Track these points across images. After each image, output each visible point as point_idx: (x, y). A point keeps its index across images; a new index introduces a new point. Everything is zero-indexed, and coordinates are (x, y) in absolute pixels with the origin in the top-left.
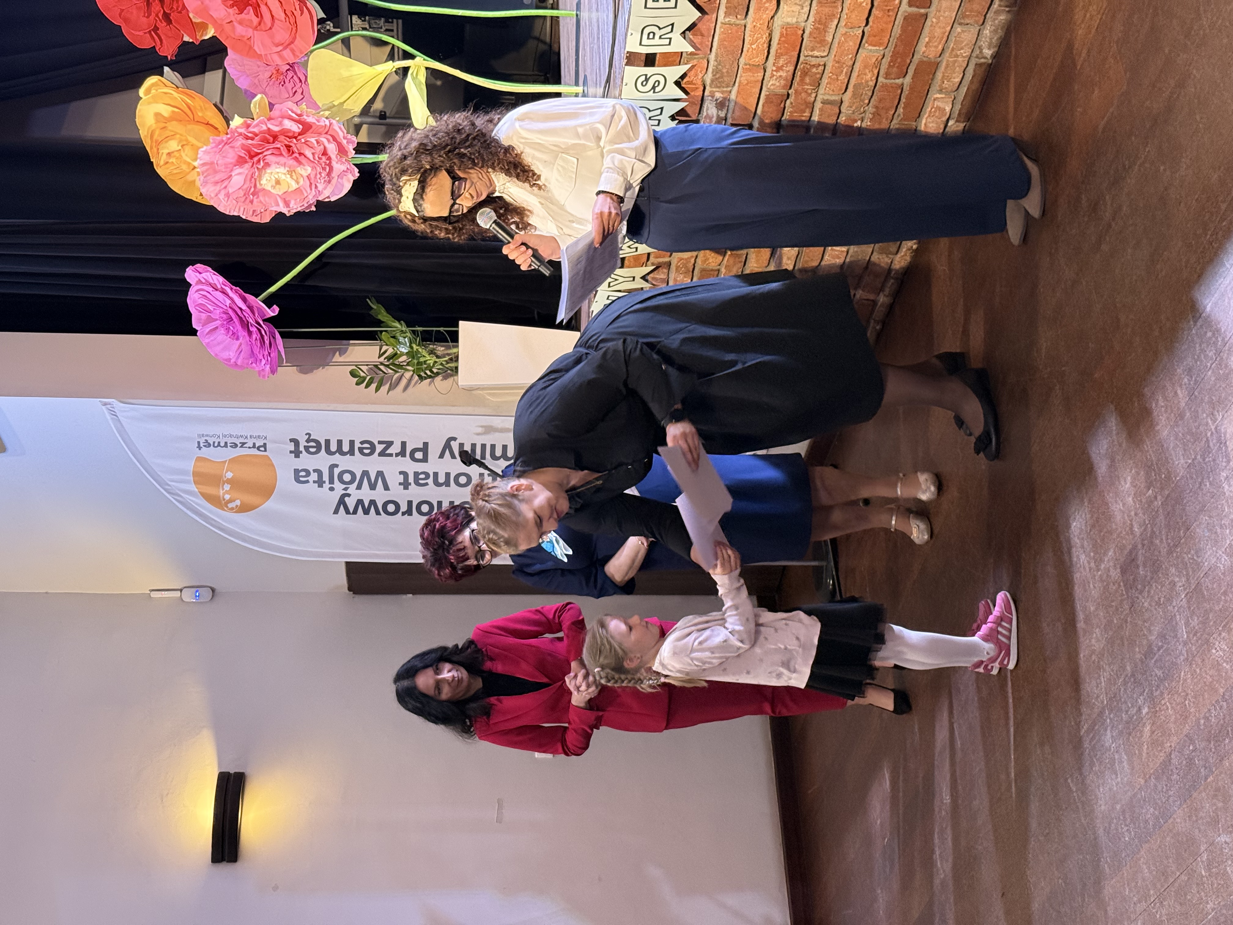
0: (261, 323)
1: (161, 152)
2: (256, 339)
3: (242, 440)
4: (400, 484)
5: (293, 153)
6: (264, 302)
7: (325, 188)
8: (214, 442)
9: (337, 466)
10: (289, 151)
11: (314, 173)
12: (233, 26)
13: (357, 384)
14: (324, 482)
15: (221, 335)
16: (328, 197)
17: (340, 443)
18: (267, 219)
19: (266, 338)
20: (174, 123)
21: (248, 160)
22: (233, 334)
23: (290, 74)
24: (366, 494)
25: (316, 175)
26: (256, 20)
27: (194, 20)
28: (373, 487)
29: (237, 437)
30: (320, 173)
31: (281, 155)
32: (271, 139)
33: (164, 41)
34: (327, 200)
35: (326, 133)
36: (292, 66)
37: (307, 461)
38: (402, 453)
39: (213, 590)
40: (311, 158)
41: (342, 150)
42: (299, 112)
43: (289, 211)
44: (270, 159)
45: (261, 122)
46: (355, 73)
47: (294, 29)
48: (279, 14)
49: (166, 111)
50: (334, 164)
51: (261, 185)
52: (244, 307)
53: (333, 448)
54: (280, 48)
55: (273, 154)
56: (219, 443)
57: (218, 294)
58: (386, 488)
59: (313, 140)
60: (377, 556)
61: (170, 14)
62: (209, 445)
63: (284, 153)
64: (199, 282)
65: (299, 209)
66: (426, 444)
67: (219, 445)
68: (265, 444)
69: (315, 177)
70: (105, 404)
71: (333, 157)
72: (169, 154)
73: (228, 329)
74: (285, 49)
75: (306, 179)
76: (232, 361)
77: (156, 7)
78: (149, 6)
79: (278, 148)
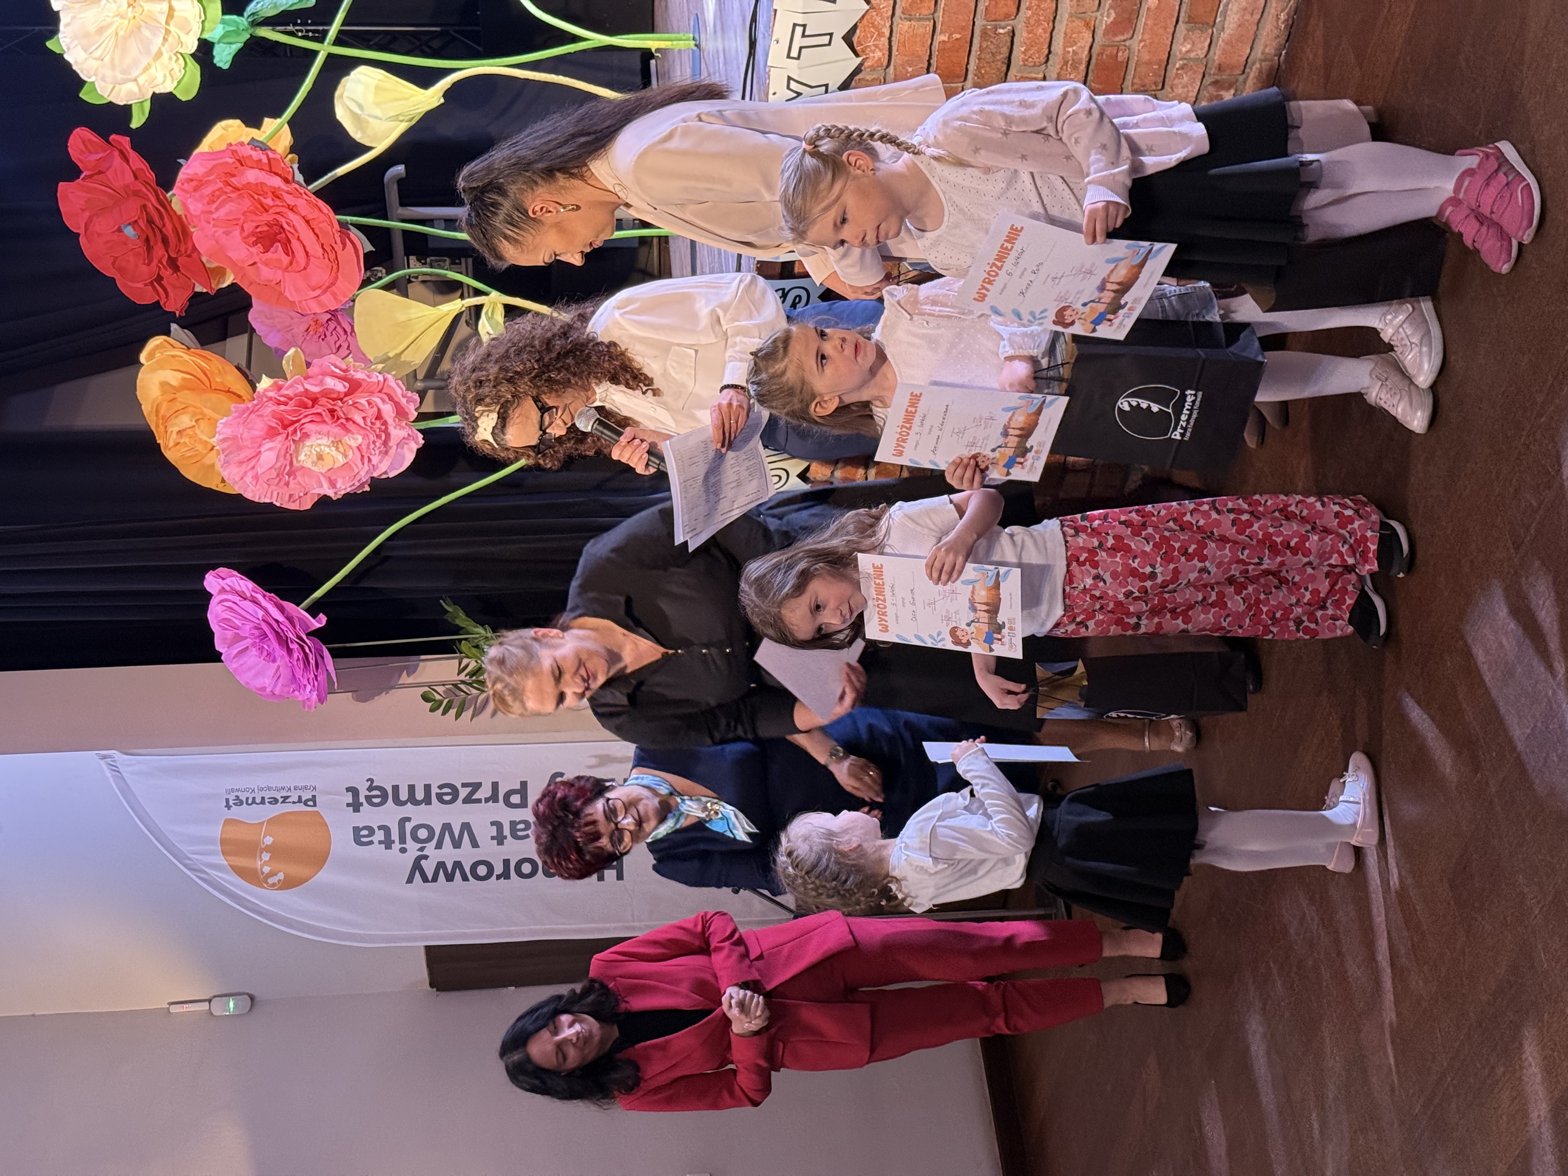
0: (304, 637)
1: (169, 430)
2: (298, 659)
3: (284, 794)
4: (493, 838)
5: (338, 418)
6: (307, 610)
7: (381, 461)
8: (247, 799)
9: (409, 819)
10: (333, 416)
11: (366, 442)
12: (258, 269)
13: (432, 710)
14: (394, 842)
15: (253, 658)
16: (386, 473)
17: (412, 788)
18: (307, 505)
19: (311, 656)
20: (186, 392)
21: (281, 431)
22: (269, 654)
23: (332, 325)
24: (448, 854)
25: (369, 445)
26: (286, 260)
27: (207, 265)
28: (457, 844)
29: (278, 790)
30: (374, 442)
31: (324, 422)
32: (310, 403)
33: (171, 294)
34: (384, 477)
35: (380, 391)
36: (333, 314)
37: (369, 816)
38: (494, 798)
39: (252, 998)
40: (361, 422)
41: (401, 412)
42: (344, 367)
43: (336, 493)
44: (309, 427)
45: (295, 382)
46: (413, 316)
47: (335, 267)
48: (315, 250)
49: (173, 378)
50: (391, 429)
51: (298, 461)
52: (281, 618)
53: (404, 795)
54: (318, 292)
55: (311, 421)
56: (254, 798)
57: (247, 605)
58: (475, 844)
59: (363, 401)
60: (465, 936)
61: (176, 259)
62: (241, 803)
63: (326, 419)
64: (223, 590)
65: (349, 490)
66: (524, 784)
67: (254, 802)
68: (314, 797)
69: (368, 448)
70: (104, 757)
71: (390, 421)
72: (179, 432)
73: (261, 649)
74: (324, 292)
75: (356, 451)
76: (268, 690)
77: (159, 251)
78: (149, 249)
79: (319, 414)
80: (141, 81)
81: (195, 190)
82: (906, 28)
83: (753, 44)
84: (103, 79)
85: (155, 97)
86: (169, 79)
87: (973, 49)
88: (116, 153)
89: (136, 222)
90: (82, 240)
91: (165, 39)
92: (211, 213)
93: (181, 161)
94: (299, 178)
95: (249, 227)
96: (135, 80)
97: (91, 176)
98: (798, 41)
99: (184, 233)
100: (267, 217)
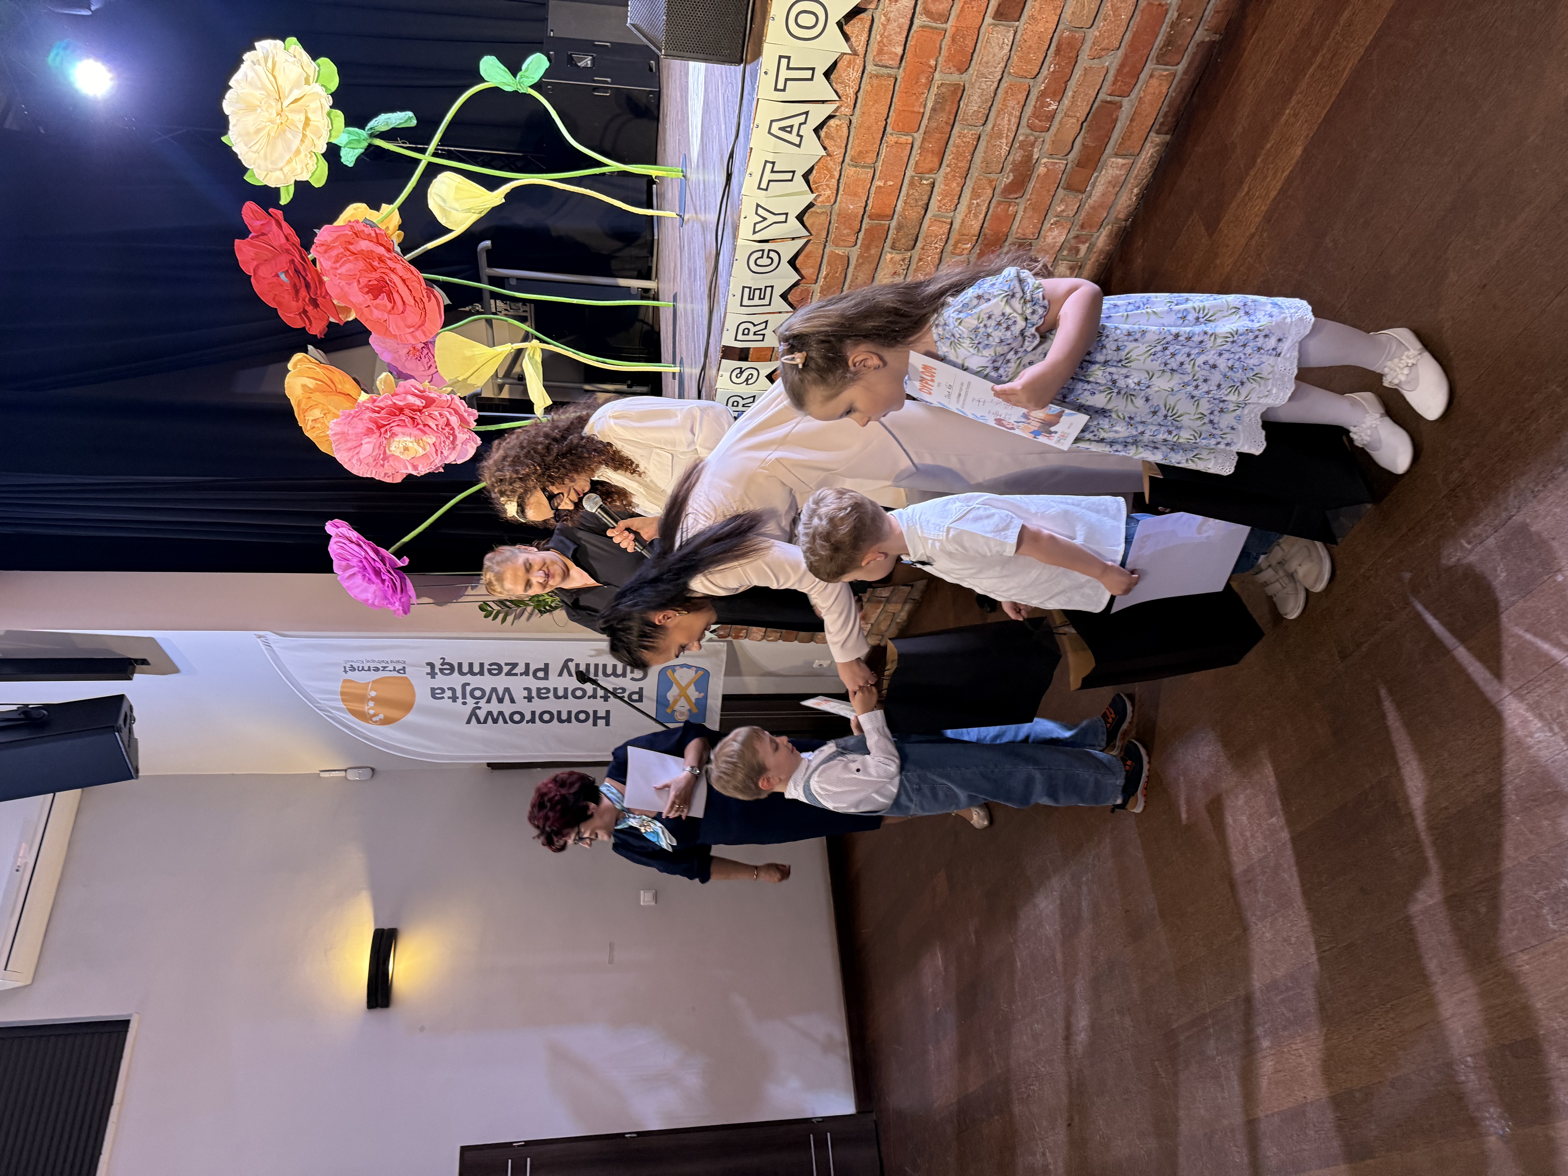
1: (308, 417)
2: (388, 586)
3: (384, 665)
4: (525, 698)
5: (418, 424)
6: (395, 553)
7: (450, 454)
8: (359, 667)
9: (468, 684)
11: (439, 441)
12: (371, 311)
14: (458, 698)
16: (455, 461)
17: (471, 665)
18: (399, 480)
20: (318, 393)
21: (376, 431)
22: (369, 579)
23: (424, 352)
24: (495, 707)
25: (440, 443)
26: (389, 306)
27: (337, 305)
28: (501, 700)
29: (380, 662)
31: (407, 426)
32: (398, 413)
34: (454, 463)
35: (449, 407)
36: (426, 344)
37: (442, 681)
38: (526, 673)
40: (435, 428)
41: (463, 421)
42: (422, 389)
43: (418, 473)
44: (397, 429)
45: (386, 398)
46: (476, 353)
47: (424, 313)
48: (410, 300)
50: (457, 432)
52: (376, 559)
53: (465, 669)
54: (412, 330)
56: (363, 667)
58: (512, 701)
59: (436, 413)
60: (505, 757)
61: (316, 299)
62: (354, 670)
64: (337, 535)
65: (428, 471)
66: (547, 665)
67: (363, 669)
68: (404, 668)
69: (440, 445)
71: (456, 428)
72: (314, 420)
73: (364, 576)
74: (417, 329)
75: (432, 446)
76: (370, 602)
77: (304, 293)
78: (297, 292)
79: (404, 420)
80: (286, 170)
81: (326, 252)
82: (852, 173)
83: (729, 176)
84: (259, 168)
85: (297, 184)
86: (305, 170)
87: (902, 195)
88: (273, 222)
89: (287, 271)
90: (252, 280)
91: (302, 141)
92: (337, 269)
93: (316, 231)
94: (398, 249)
95: (363, 281)
96: (281, 169)
97: (257, 237)
98: (768, 176)
99: (319, 282)
100: (376, 275)
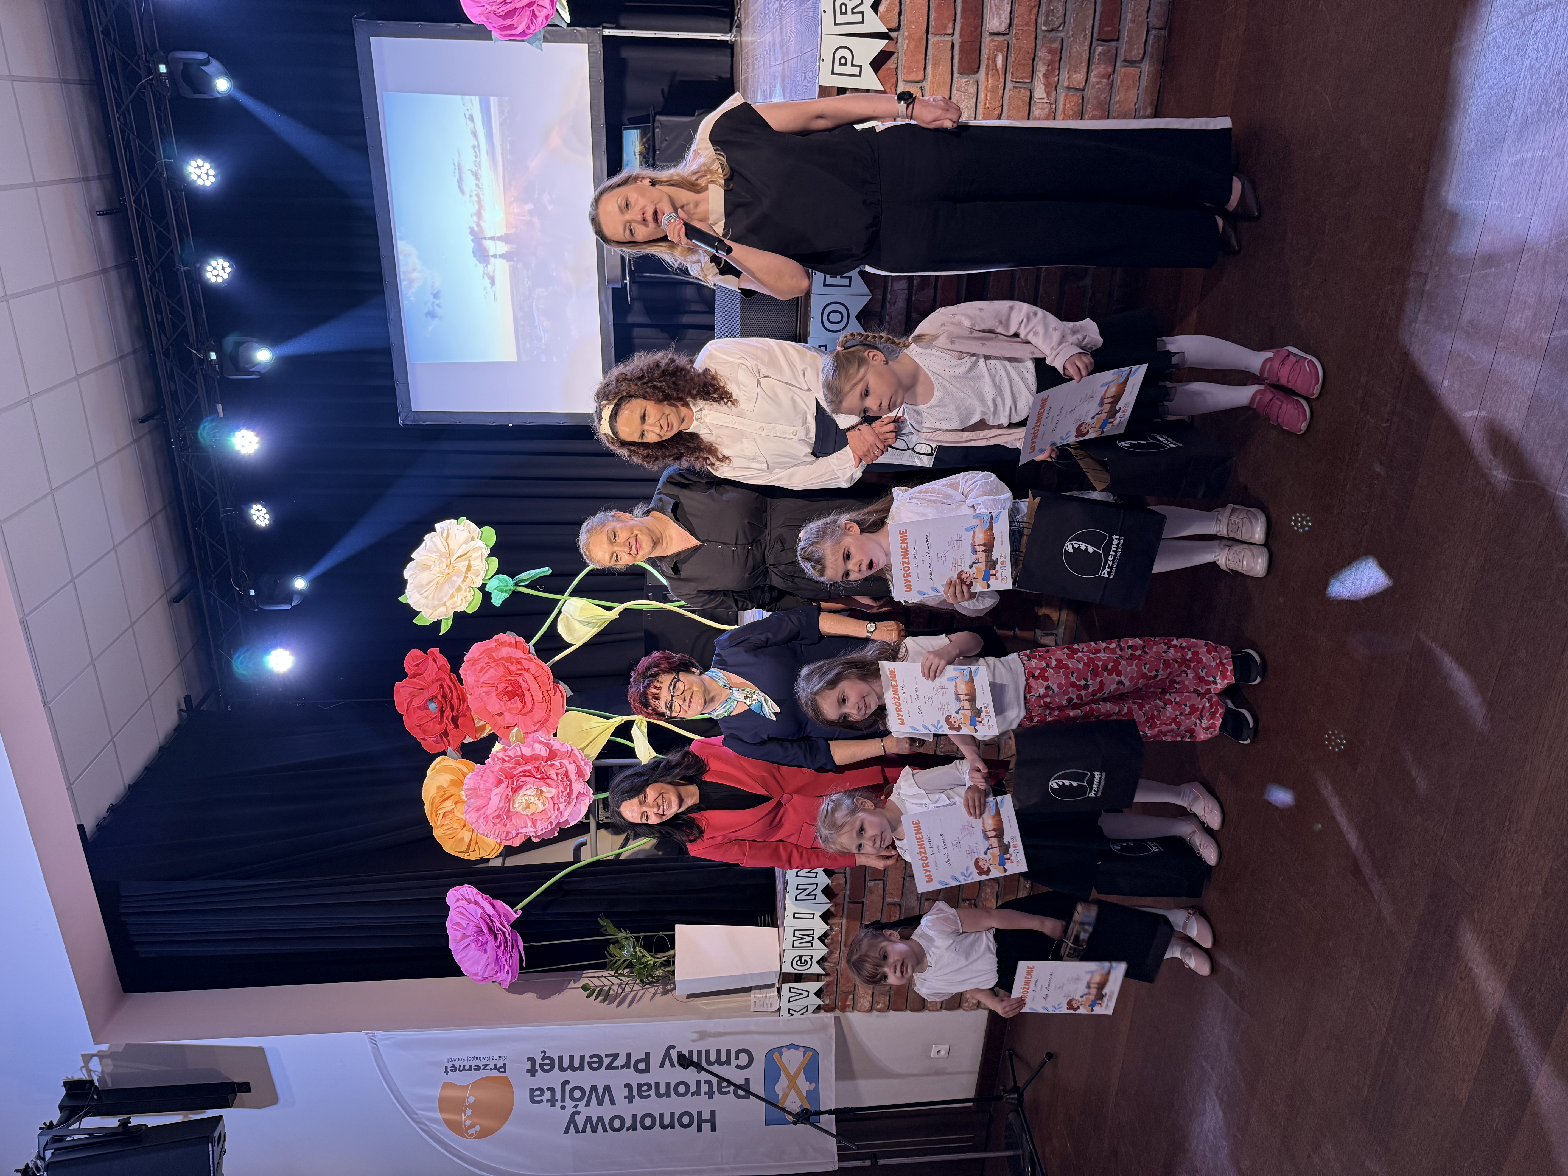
0: (507, 926)
1: (438, 813)
2: (501, 942)
3: (485, 1062)
4: (625, 1097)
5: (542, 775)
8: (460, 1066)
9: (568, 1082)
10: (539, 773)
11: (557, 791)
12: (504, 717)
13: (588, 997)
15: (472, 947)
16: (568, 820)
17: (571, 1058)
18: (518, 842)
19: (509, 941)
21: (504, 780)
22: (482, 945)
24: (594, 1111)
25: (559, 795)
28: (600, 1103)
29: (481, 1060)
30: (562, 792)
32: (524, 762)
33: (451, 743)
34: (567, 825)
35: (568, 757)
37: (542, 1080)
38: (627, 1066)
40: (555, 778)
41: (580, 773)
43: (536, 833)
45: (516, 746)
46: (593, 726)
47: (549, 707)
48: (539, 697)
49: (445, 780)
50: (574, 786)
51: (514, 806)
52: (492, 913)
53: (566, 1064)
55: (524, 775)
56: (464, 1066)
57: (472, 908)
58: (613, 1103)
59: (558, 764)
61: (457, 718)
62: (456, 1070)
63: (534, 775)
64: (457, 900)
66: (648, 1054)
67: (464, 1069)
68: (505, 1065)
69: (558, 798)
70: (369, 1036)
71: (573, 781)
72: (444, 815)
73: (478, 943)
75: (550, 799)
77: (448, 712)
78: (442, 713)
79: (529, 771)
80: (448, 604)
84: (428, 610)
85: (456, 614)
86: (463, 603)
88: (429, 658)
89: (436, 697)
90: (404, 717)
91: (464, 581)
92: (480, 680)
94: (533, 650)
95: (500, 686)
96: (445, 604)
97: (413, 676)
99: (463, 699)
100: (512, 678)
